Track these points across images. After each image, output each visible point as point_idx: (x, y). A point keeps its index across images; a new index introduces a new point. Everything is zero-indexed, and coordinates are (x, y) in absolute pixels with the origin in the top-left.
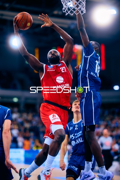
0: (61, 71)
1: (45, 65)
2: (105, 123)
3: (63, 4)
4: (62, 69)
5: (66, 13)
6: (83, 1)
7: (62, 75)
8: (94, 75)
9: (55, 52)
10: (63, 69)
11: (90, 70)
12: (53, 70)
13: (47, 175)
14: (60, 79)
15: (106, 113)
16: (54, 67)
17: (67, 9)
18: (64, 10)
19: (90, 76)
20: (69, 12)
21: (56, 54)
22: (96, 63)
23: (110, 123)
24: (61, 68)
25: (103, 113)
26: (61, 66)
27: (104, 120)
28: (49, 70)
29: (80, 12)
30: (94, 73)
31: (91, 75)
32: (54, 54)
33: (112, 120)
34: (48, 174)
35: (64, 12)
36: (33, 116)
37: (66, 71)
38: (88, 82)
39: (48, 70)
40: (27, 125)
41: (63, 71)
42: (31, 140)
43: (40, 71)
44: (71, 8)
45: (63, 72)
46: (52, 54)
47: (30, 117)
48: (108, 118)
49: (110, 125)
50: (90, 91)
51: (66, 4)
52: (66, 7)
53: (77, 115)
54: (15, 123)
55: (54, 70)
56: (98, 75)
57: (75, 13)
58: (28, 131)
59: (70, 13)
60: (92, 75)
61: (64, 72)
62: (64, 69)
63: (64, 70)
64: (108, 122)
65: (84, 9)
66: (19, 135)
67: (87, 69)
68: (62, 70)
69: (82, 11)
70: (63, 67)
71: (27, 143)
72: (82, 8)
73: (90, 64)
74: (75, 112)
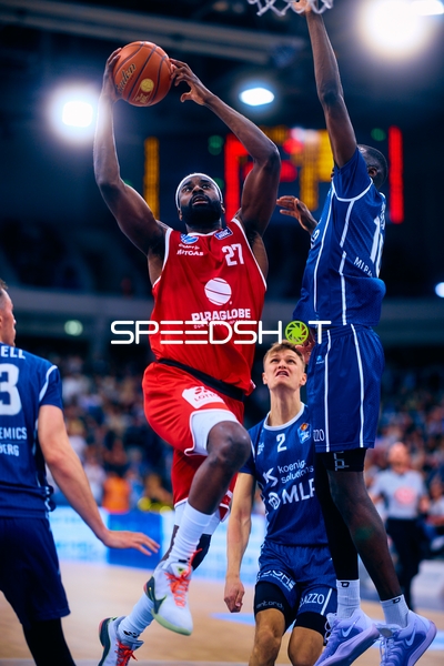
0: (224, 259)
1: (169, 230)
2: (404, 419)
4: (228, 252)
5: (260, 5)
7: (227, 273)
8: (366, 270)
9: (205, 184)
10: (231, 253)
11: (352, 250)
12: (197, 253)
13: (178, 574)
14: (218, 290)
15: (408, 381)
16: (200, 243)
19: (350, 271)
20: (270, 4)
21: (207, 193)
22: (375, 226)
23: (421, 419)
24: (224, 249)
25: (397, 383)
26: (229, 241)
27: (398, 410)
28: (183, 249)
30: (367, 260)
31: (356, 268)
32: (201, 191)
33: (428, 408)
34: (181, 570)
35: (252, 2)
37: (242, 262)
38: (343, 290)
39: (179, 252)
40: (117, 423)
41: (232, 259)
42: (133, 479)
43: (150, 250)
45: (230, 263)
46: (195, 192)
47: (126, 393)
48: (413, 403)
49: (423, 426)
50: (349, 325)
53: (283, 398)
55: (202, 254)
56: (378, 272)
58: (119, 443)
59: (274, 8)
60: (359, 269)
61: (235, 263)
62: (236, 252)
63: (235, 258)
64: (412, 413)
66: (86, 457)
67: (342, 244)
68: (228, 257)
70: (234, 246)
71: (116, 487)
73: (354, 227)
74: (274, 389)
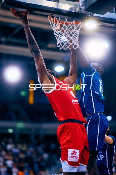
3: (57, 39)
5: (60, 47)
6: (77, 37)
17: (61, 44)
18: (58, 45)
20: (63, 47)
29: (73, 46)
35: (58, 47)
36: (28, 147)
40: (22, 156)
44: (65, 43)
47: (24, 148)
51: (60, 39)
52: (60, 42)
54: (10, 153)
57: (69, 48)
58: (22, 161)
65: (77, 44)
66: (13, 165)
69: (75, 45)
72: (75, 43)
